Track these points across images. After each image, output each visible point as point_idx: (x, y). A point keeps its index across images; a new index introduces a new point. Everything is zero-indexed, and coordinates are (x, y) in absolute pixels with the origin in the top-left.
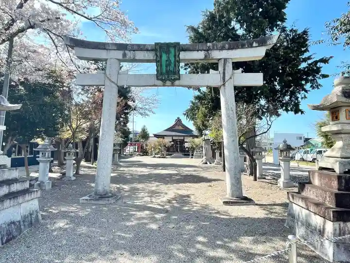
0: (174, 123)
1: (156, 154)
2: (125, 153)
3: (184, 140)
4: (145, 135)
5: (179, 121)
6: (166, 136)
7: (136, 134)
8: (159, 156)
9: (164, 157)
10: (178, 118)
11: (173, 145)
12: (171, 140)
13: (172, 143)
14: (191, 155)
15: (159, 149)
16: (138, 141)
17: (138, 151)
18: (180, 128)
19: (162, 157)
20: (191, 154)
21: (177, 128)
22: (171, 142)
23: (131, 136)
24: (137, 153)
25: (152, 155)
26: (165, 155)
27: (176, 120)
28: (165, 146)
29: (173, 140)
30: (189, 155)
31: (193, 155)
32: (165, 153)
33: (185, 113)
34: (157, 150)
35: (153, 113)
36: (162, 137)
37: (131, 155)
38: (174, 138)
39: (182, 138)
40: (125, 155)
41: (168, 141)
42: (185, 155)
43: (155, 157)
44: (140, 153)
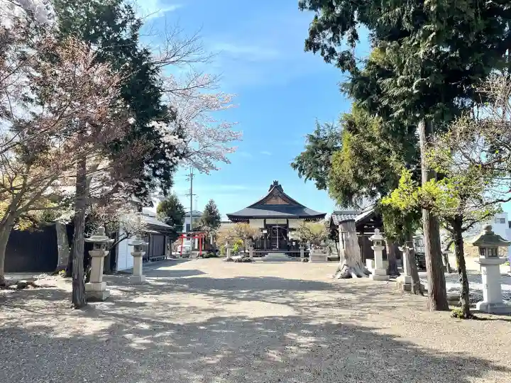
0: (266, 193)
1: (233, 253)
2: (173, 253)
3: (286, 226)
4: (212, 218)
5: (276, 188)
6: (252, 217)
7: (195, 216)
8: (239, 257)
9: (249, 261)
10: (276, 183)
11: (266, 235)
12: (263, 227)
13: (265, 232)
14: (302, 254)
15: (240, 244)
16: (199, 229)
17: (198, 250)
18: (280, 202)
19: (246, 261)
20: (302, 252)
21: (273, 202)
22: (262, 230)
23: (187, 221)
24: (198, 253)
25: (225, 255)
26: (251, 256)
27: (272, 186)
28: (251, 237)
29: (267, 227)
30: (298, 255)
31: (306, 255)
32: (251, 251)
33: (296, 162)
34: (236, 247)
35: (224, 160)
36: (246, 219)
37: (186, 257)
38: (269, 222)
39: (284, 222)
40: (174, 257)
41: (256, 227)
42: (290, 255)
43: (230, 260)
44: (203, 253)
